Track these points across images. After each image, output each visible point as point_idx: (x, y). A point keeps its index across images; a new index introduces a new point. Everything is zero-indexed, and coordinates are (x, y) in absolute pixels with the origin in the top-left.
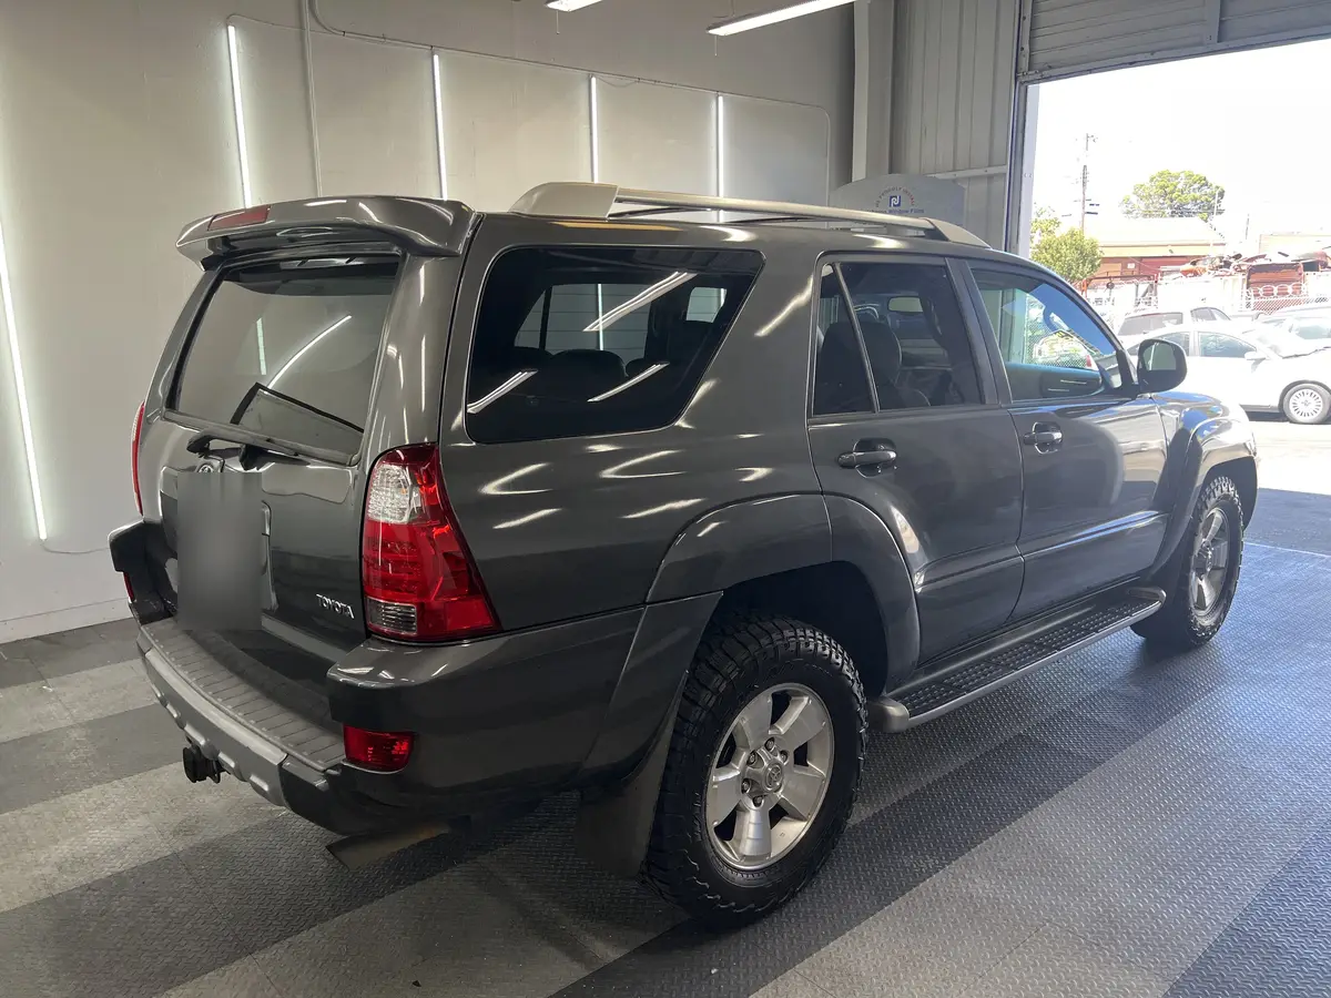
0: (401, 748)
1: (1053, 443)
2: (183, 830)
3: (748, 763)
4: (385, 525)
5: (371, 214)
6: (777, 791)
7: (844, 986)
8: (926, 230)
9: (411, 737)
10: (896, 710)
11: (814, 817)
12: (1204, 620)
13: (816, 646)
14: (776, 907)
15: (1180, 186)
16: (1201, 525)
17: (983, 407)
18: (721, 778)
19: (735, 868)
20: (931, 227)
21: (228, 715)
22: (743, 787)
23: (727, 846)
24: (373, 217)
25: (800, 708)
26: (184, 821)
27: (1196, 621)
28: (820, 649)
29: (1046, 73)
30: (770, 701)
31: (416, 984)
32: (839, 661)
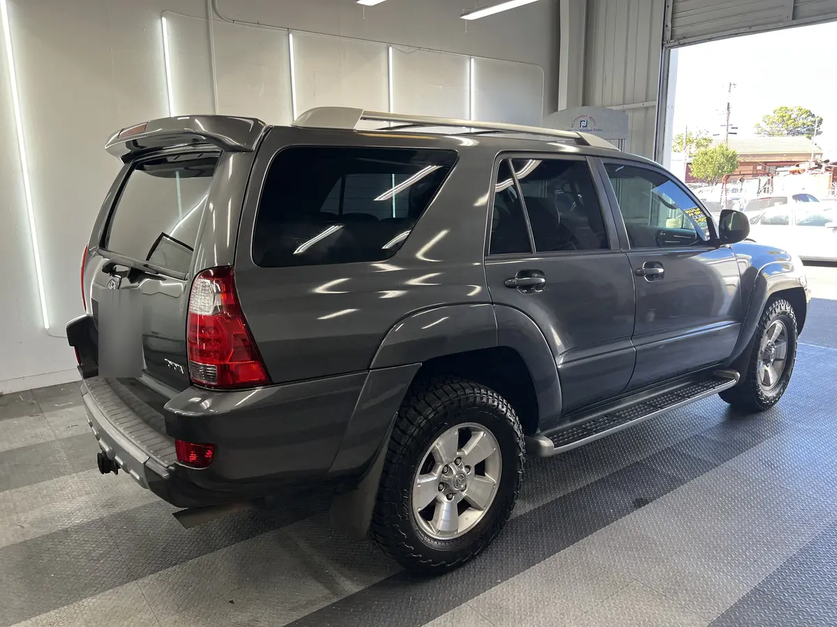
0: (209, 454)
1: (658, 275)
2: (109, 505)
3: (443, 472)
4: (200, 316)
5: (201, 125)
6: (463, 491)
7: (497, 615)
8: (575, 139)
9: (214, 447)
10: (546, 443)
11: (488, 508)
12: (768, 392)
13: (488, 399)
14: (461, 565)
15: (793, 117)
16: (766, 331)
17: (609, 251)
18: (423, 481)
19: (433, 538)
20: (578, 137)
21: (120, 432)
22: (439, 487)
23: (428, 524)
24: (202, 127)
25: (479, 438)
26: (109, 499)
27: (762, 393)
28: (490, 401)
29: (682, 42)
30: (457, 433)
31: (232, 602)
32: (504, 410)
